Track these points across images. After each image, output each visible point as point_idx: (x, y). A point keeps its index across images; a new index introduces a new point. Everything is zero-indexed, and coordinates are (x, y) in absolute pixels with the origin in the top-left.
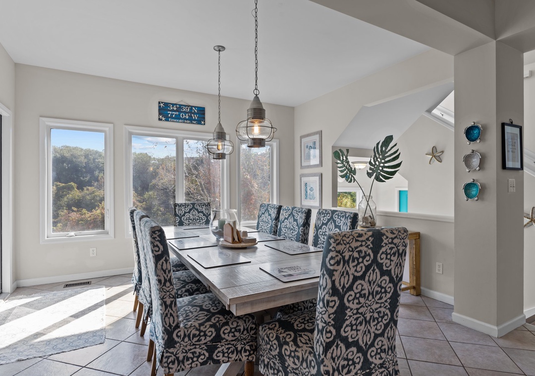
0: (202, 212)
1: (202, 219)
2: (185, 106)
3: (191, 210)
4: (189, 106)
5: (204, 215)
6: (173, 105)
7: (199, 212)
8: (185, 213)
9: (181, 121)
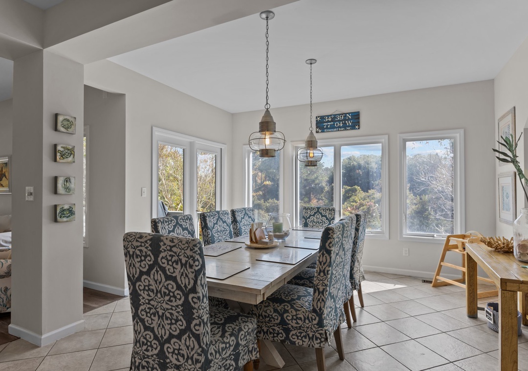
0: (326, 216)
1: (325, 223)
2: (339, 115)
3: (315, 213)
4: (343, 114)
5: (327, 219)
6: (328, 116)
7: (322, 216)
8: (311, 215)
9: (335, 130)
